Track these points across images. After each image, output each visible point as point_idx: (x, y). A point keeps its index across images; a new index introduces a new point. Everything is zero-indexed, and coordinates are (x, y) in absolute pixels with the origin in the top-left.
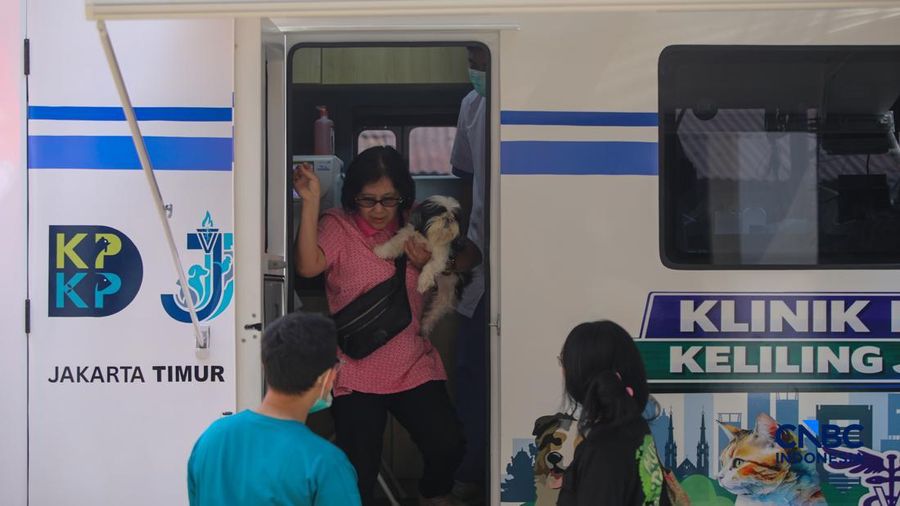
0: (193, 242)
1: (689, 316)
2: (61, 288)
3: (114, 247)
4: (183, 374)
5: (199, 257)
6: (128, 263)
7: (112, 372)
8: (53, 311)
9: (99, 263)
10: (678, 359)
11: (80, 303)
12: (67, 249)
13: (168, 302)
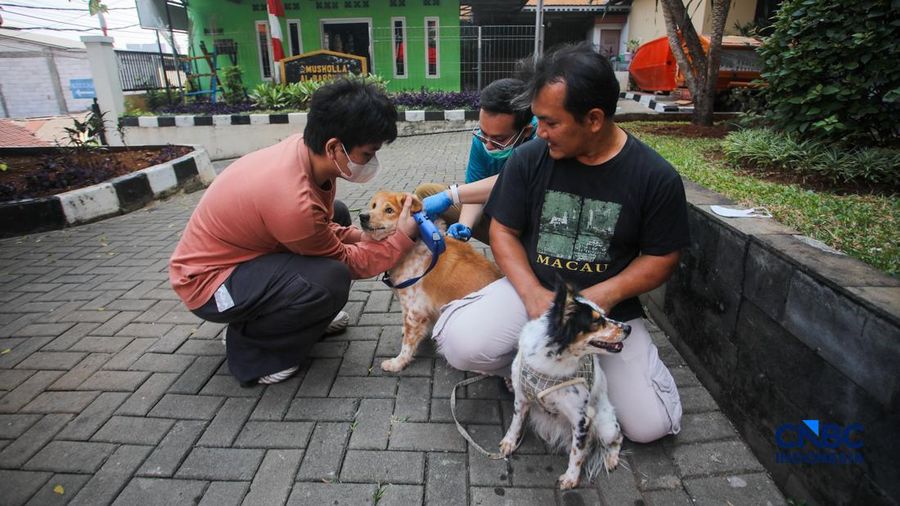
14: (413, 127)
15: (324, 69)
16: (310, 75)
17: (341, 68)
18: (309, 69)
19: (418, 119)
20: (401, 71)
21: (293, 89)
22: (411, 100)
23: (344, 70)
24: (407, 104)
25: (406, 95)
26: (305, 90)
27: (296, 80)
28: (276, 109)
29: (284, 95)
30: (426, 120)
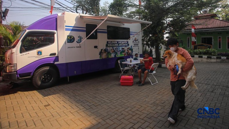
0: (79, 37)
1: (109, 42)
2: (68, 41)
3: (73, 37)
4: (78, 47)
5: (79, 38)
6: (74, 39)
7: (73, 47)
8: (68, 42)
9: (71, 39)
10: (108, 45)
11: (70, 42)
12: (69, 37)
13: (77, 41)
14: (223, 60)
15: (202, 47)
16: (199, 48)
17: (206, 47)
18: (199, 47)
19: (225, 59)
20: (220, 47)
21: (195, 51)
22: (223, 54)
23: (207, 47)
24: (222, 55)
25: (221, 53)
26: (198, 51)
27: (196, 49)
28: (192, 54)
29: (193, 52)
30: (227, 59)
